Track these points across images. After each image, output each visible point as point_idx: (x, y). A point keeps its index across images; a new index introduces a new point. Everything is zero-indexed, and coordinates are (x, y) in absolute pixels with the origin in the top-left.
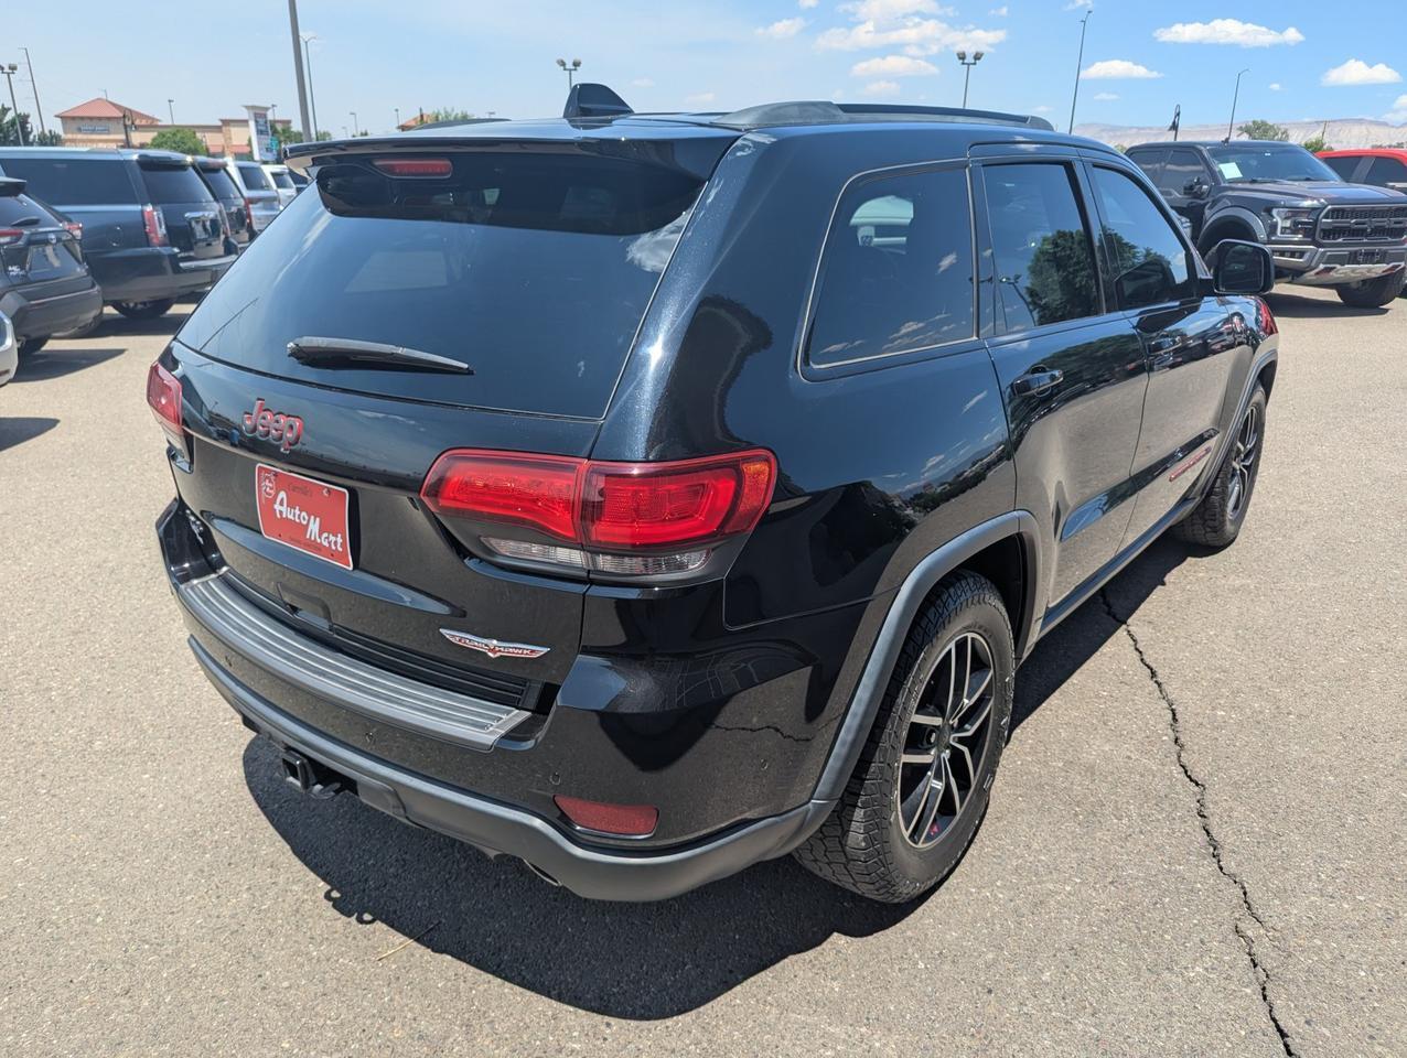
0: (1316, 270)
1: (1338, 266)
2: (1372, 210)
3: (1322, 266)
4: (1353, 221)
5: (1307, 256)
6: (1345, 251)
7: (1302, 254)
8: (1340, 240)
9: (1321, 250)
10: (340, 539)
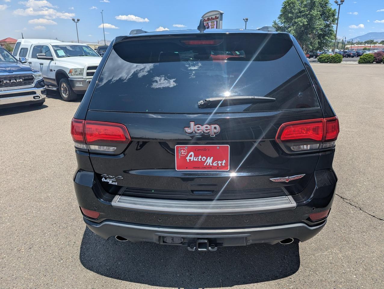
10: (224, 162)
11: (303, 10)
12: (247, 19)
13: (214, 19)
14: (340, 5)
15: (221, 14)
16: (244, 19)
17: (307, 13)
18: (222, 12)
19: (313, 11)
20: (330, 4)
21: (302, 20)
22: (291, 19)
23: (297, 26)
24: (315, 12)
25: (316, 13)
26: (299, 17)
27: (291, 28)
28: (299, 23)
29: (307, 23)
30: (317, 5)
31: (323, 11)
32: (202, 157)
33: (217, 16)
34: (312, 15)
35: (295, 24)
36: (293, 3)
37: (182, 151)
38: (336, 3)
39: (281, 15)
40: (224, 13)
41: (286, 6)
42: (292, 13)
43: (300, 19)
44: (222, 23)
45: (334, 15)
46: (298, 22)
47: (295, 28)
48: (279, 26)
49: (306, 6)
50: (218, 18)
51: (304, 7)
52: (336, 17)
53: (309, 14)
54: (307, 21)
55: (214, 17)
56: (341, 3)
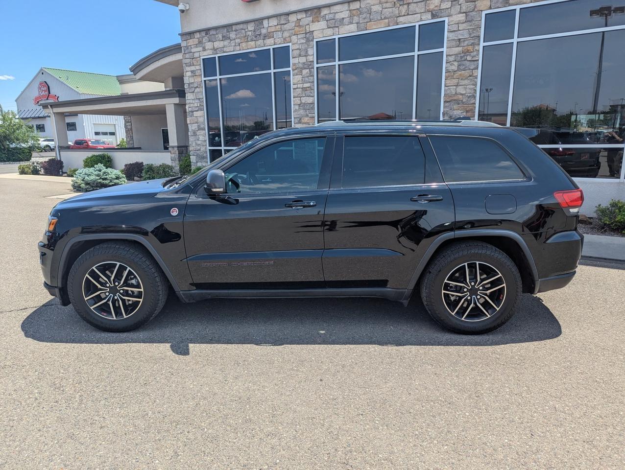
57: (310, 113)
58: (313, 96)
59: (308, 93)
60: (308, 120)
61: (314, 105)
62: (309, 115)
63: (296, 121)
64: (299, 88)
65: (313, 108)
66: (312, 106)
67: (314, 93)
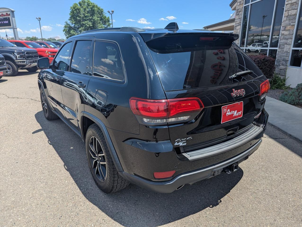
0: (28, 65)
1: (32, 64)
2: (33, 52)
3: (29, 64)
4: (31, 55)
5: (26, 62)
6: (32, 61)
7: (24, 62)
8: (30, 59)
9: (28, 61)
10: (241, 112)
11: (87, 16)
12: (40, 18)
13: (5, 16)
14: (111, 14)
15: (13, 12)
16: (36, 18)
17: (90, 18)
18: (13, 10)
19: (94, 17)
20: (105, 13)
21: (88, 23)
22: (80, 21)
23: (85, 27)
24: (95, 18)
25: (97, 19)
26: (85, 20)
27: (81, 29)
28: (87, 25)
29: (92, 26)
30: (96, 13)
31: (101, 17)
32: (233, 111)
33: (9, 13)
34: (94, 20)
35: (83, 25)
36: (78, 10)
37: (225, 110)
38: (109, 13)
39: (71, 17)
40: (15, 11)
41: (74, 11)
42: (80, 17)
43: (87, 22)
44: (15, 20)
45: (109, 21)
46: (85, 24)
47: (84, 29)
48: (71, 27)
49: (88, 12)
50: (9, 15)
51: (87, 13)
52: (110, 23)
53: (91, 19)
54: (91, 24)
55: (5, 14)
56: (112, 13)
57: (292, 22)
58: (297, 9)
59: (294, 7)
60: (290, 28)
61: (296, 16)
62: (291, 24)
63: (283, 29)
64: (289, 4)
65: (295, 19)
66: (294, 16)
67: (298, 6)
